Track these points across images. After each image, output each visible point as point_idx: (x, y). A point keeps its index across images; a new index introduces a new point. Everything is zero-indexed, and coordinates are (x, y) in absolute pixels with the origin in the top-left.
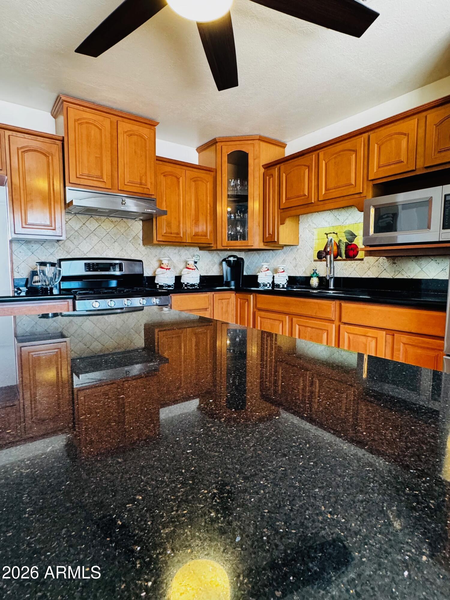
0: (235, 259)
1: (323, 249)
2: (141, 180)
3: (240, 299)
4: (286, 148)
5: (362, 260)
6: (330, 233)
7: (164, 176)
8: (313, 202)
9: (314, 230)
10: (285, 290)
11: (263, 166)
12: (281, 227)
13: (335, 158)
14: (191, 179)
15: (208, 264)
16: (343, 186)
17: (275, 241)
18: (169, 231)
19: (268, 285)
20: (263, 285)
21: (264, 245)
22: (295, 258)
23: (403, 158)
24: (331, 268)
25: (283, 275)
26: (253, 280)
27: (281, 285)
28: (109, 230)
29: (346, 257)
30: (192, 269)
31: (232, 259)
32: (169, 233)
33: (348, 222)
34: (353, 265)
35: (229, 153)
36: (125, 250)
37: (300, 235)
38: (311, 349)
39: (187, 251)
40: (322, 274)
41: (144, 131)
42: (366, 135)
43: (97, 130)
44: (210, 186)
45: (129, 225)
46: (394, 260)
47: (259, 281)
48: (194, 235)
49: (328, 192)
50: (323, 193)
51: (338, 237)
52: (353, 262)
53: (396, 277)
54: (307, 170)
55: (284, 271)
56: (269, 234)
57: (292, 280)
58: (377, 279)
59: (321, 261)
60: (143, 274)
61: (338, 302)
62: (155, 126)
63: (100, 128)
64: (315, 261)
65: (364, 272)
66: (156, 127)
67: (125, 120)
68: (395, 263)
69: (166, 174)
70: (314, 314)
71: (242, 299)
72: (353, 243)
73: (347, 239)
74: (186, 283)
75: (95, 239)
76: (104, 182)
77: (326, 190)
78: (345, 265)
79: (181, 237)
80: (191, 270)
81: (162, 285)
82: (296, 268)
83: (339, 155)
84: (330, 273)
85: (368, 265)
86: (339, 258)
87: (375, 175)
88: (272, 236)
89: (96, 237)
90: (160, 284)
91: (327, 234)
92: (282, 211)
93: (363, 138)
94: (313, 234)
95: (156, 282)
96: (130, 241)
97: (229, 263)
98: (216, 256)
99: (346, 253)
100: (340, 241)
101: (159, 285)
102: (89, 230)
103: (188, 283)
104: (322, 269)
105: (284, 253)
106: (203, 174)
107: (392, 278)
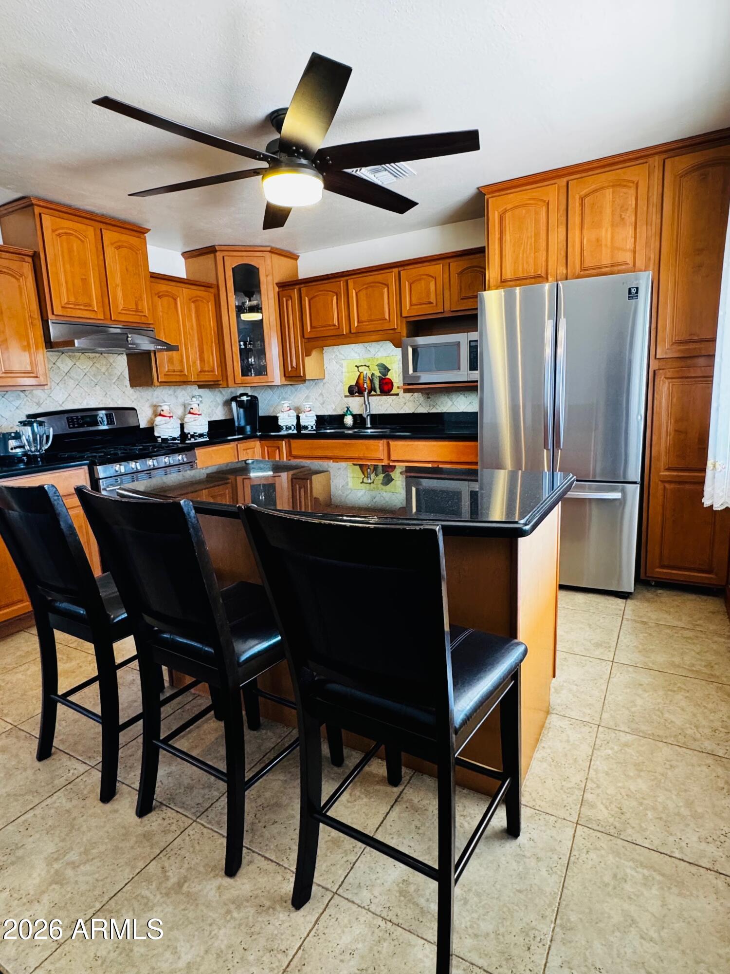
0: (249, 398)
1: (354, 383)
2: (137, 305)
3: (267, 447)
4: (298, 261)
5: (397, 395)
6: (362, 366)
7: (159, 297)
8: (345, 333)
9: (343, 362)
10: (315, 432)
11: (276, 284)
12: (307, 359)
13: (366, 288)
14: (190, 300)
15: (210, 407)
16: (378, 320)
17: (301, 376)
18: (171, 368)
19: (293, 427)
20: (287, 428)
21: (286, 380)
22: (321, 394)
23: (433, 299)
24: (366, 405)
25: (311, 415)
26: (272, 422)
27: (310, 427)
28: (87, 370)
29: (380, 392)
30: (199, 415)
31: (245, 398)
32: (172, 372)
33: (379, 355)
34: (388, 400)
35: (233, 267)
36: (110, 396)
37: (325, 367)
38: (349, 496)
39: (184, 391)
40: (356, 411)
41: (133, 240)
42: (396, 270)
43: (79, 242)
44: (211, 306)
45: (111, 361)
46: (428, 394)
47: (279, 424)
48: (200, 372)
49: (360, 324)
50: (356, 325)
51: (370, 370)
52: (388, 397)
53: (431, 412)
54: (335, 297)
55: (310, 410)
56: (292, 367)
57: (321, 420)
58: (413, 414)
59: (353, 397)
60: (139, 426)
61: (385, 441)
62: (145, 233)
63: (83, 239)
64: (346, 396)
65: (400, 407)
66: (146, 235)
67: (110, 227)
68: (429, 398)
69: (160, 294)
70: (361, 456)
71: (271, 447)
72: (387, 377)
73: (380, 372)
74: (192, 433)
75: (71, 383)
76: (94, 311)
77: (358, 322)
78: (380, 400)
79: (185, 375)
80: (197, 416)
81: (167, 439)
82: (324, 405)
83: (372, 287)
84: (366, 410)
85: (404, 400)
86: (373, 393)
87: (408, 312)
88: (297, 368)
89: (72, 381)
90: (162, 437)
91: (358, 367)
92: (306, 341)
93: (393, 273)
94: (341, 366)
95: (156, 434)
96: (114, 383)
97: (240, 404)
98: (219, 394)
99: (380, 388)
100: (373, 375)
101: (162, 439)
102: (62, 372)
103: (195, 433)
104: (356, 405)
105: (307, 388)
106: (201, 292)
107: (427, 412)
